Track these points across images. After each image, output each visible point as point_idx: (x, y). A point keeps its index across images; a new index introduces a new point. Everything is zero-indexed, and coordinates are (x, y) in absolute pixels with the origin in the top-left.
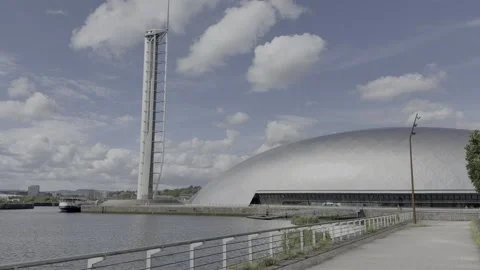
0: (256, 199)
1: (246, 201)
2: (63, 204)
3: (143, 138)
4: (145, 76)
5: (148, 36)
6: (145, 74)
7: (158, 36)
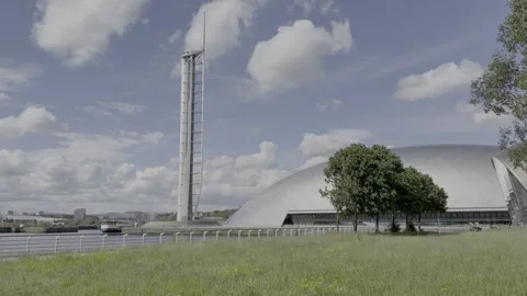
0: (289, 220)
1: (278, 222)
2: (104, 227)
3: (181, 159)
4: (183, 98)
5: (185, 57)
6: (182, 95)
7: (194, 56)
